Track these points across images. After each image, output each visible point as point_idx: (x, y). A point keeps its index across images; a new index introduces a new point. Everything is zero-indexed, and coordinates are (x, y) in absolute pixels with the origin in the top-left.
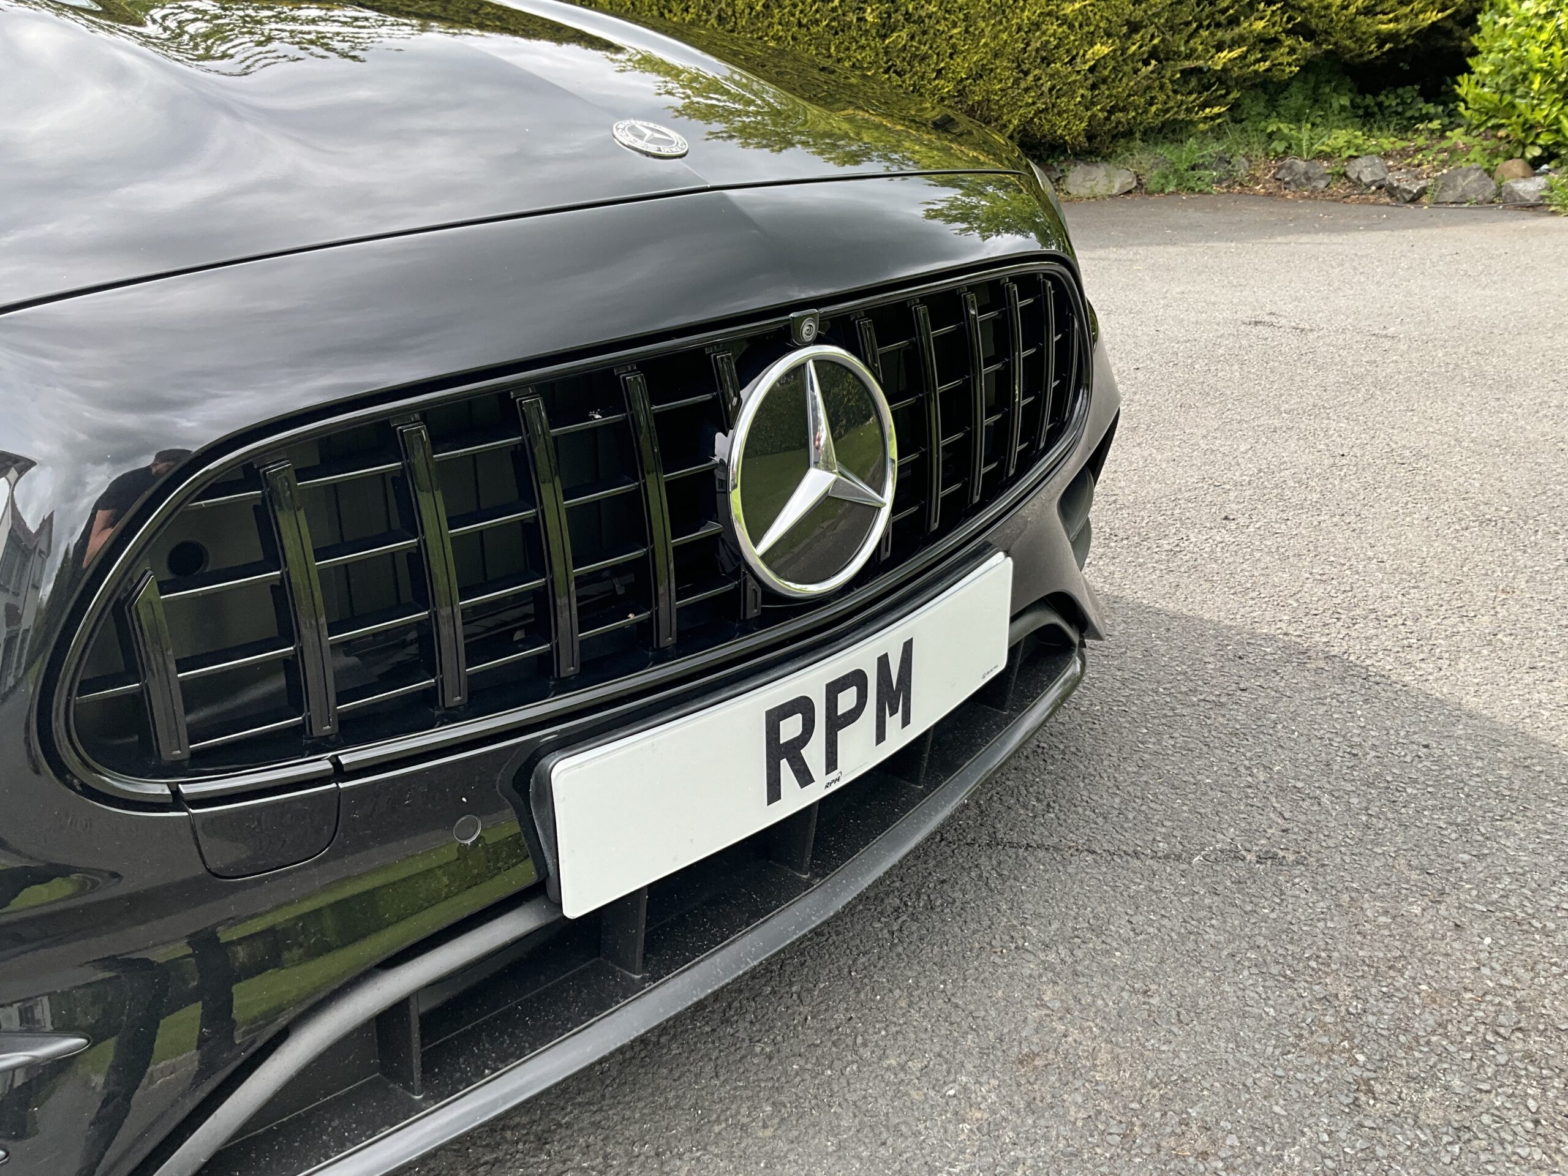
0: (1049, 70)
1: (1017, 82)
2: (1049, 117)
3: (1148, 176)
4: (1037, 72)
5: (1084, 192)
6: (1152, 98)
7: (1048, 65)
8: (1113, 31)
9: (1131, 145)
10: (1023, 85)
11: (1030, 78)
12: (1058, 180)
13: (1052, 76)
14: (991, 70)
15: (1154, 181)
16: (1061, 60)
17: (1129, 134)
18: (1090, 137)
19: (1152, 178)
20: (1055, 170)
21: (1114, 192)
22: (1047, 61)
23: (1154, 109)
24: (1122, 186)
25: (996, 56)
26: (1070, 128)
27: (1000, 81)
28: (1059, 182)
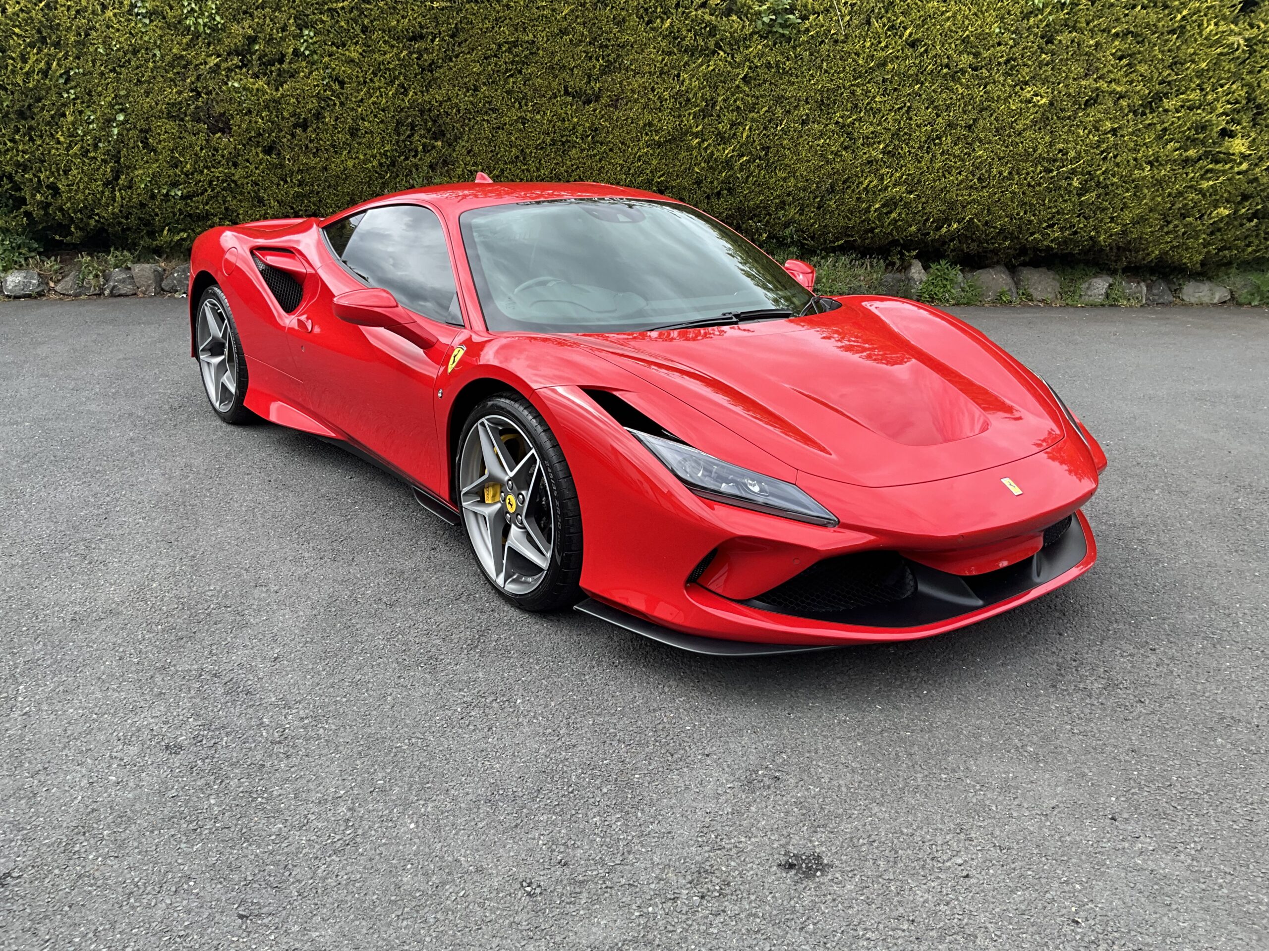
0: (1185, 222)
1: (1162, 228)
2: (1179, 251)
3: (1239, 292)
4: (1176, 222)
5: (1193, 300)
6: (1250, 243)
7: (1184, 218)
8: (1231, 199)
9: (1229, 271)
10: (1166, 230)
11: (1171, 226)
12: (1176, 290)
13: (1185, 226)
14: (1146, 219)
15: (1244, 296)
16: (1193, 216)
17: (1229, 264)
18: (1203, 264)
19: (1243, 294)
20: (1174, 283)
21: (1215, 301)
22: (1184, 216)
23: (1250, 249)
24: (1220, 298)
25: (1151, 211)
26: (1193, 258)
27: (1151, 227)
28: (1176, 292)
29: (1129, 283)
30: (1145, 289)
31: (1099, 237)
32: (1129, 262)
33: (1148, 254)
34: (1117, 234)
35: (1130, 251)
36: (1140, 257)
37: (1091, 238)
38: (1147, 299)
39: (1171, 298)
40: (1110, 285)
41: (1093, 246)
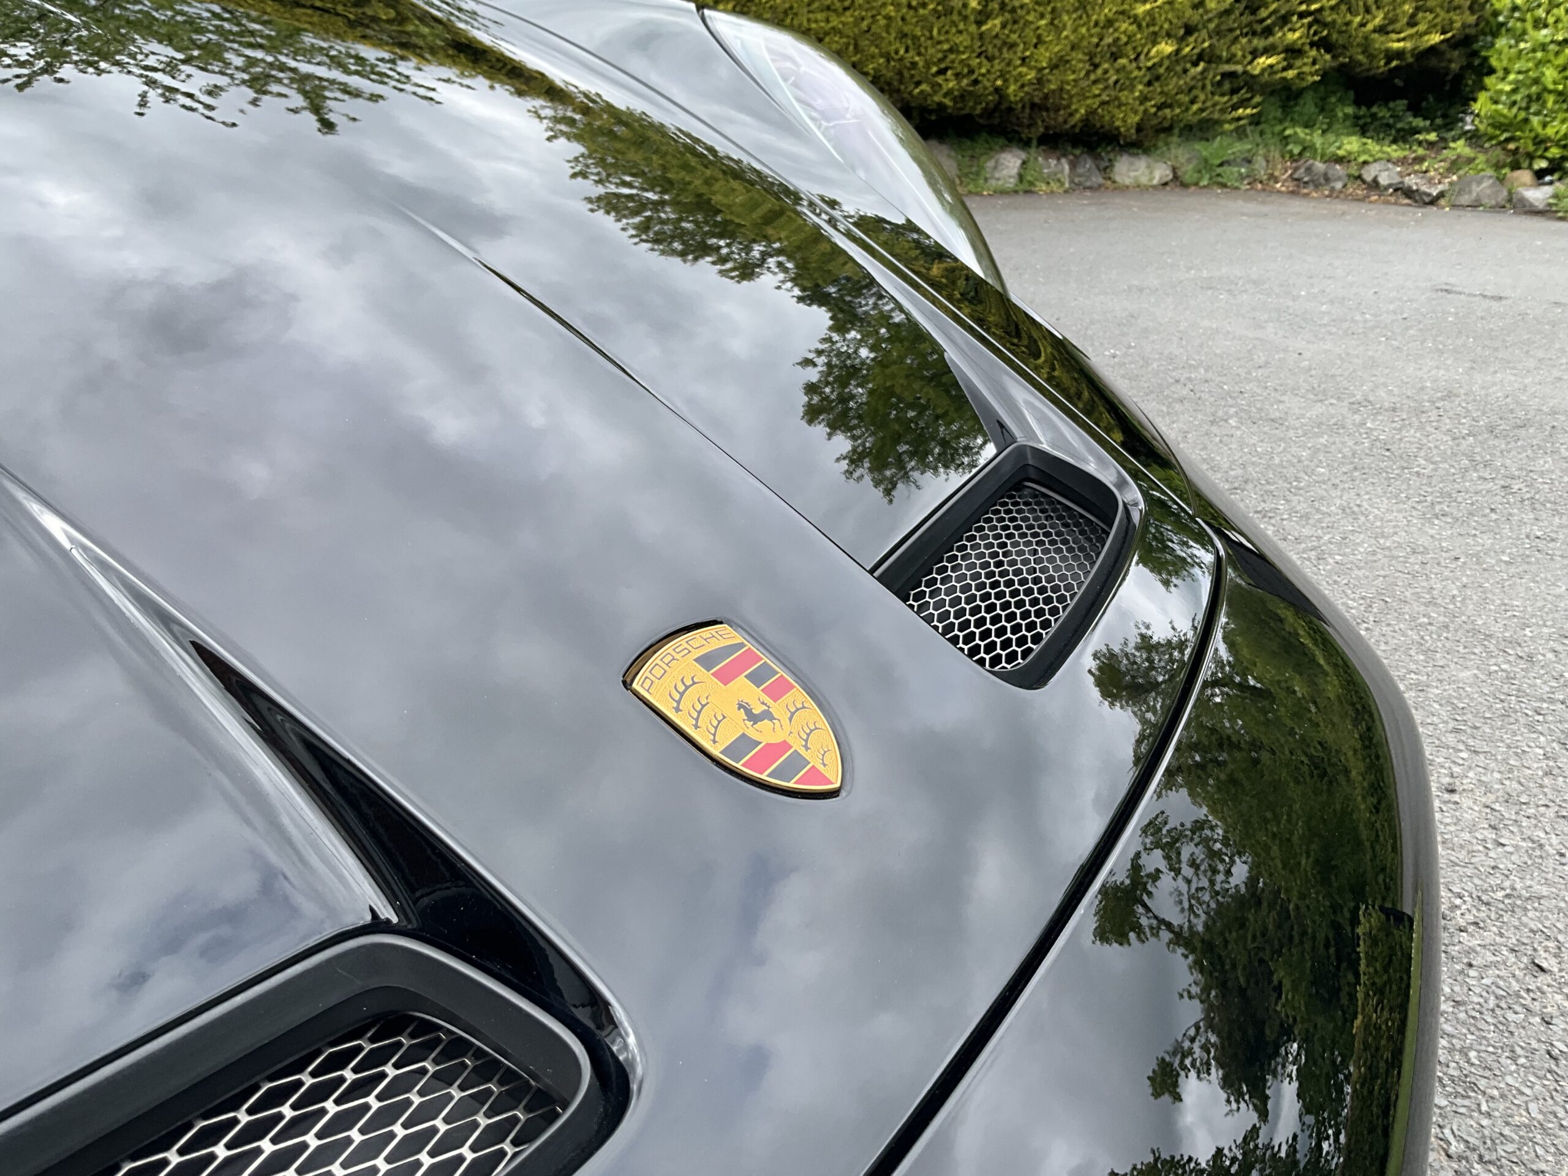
0: (1116, 65)
1: (1088, 74)
2: (1110, 109)
3: (1183, 169)
4: (1106, 66)
5: (1127, 181)
6: (1195, 97)
7: (1115, 60)
8: (1173, 33)
9: (1170, 140)
11: (1099, 71)
12: (1105, 169)
13: (1118, 71)
14: (1067, 62)
15: (1190, 174)
16: (1128, 57)
17: (1169, 130)
18: (1139, 128)
19: (1188, 171)
20: (1102, 159)
21: (1155, 182)
22: (1115, 57)
23: (1195, 107)
24: (1161, 178)
25: (1073, 48)
26: (1126, 120)
27: (1074, 72)
28: (1106, 170)
29: (1046, 159)
30: (1067, 167)
31: (1007, 88)
32: (1047, 128)
33: (1071, 115)
34: (1031, 83)
35: (1047, 110)
36: (1061, 119)
37: (997, 90)
38: (1072, 181)
39: (1101, 180)
40: (1024, 163)
41: (1000, 103)
